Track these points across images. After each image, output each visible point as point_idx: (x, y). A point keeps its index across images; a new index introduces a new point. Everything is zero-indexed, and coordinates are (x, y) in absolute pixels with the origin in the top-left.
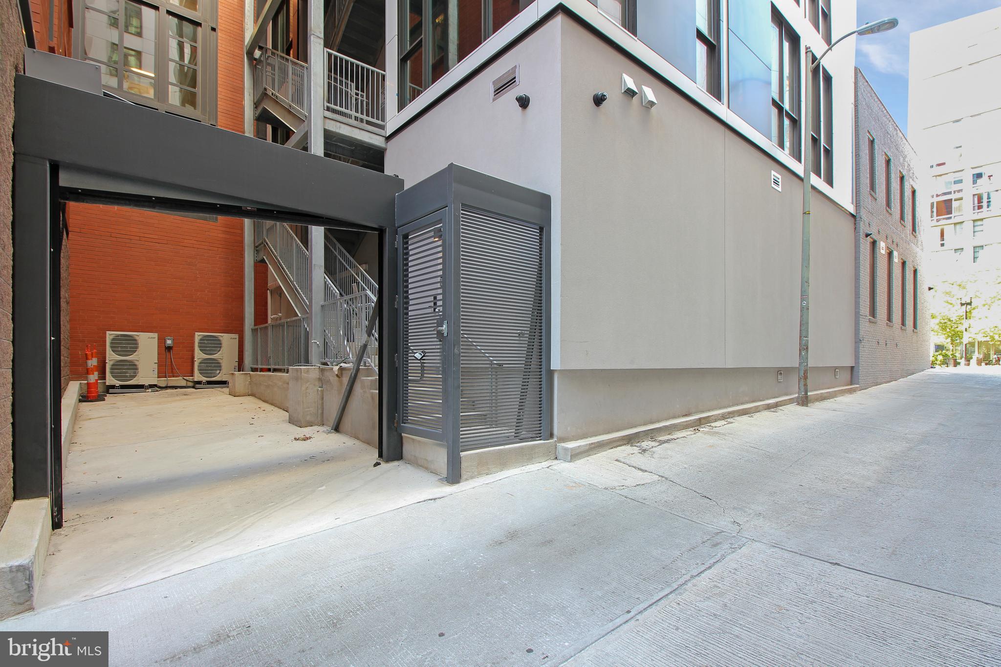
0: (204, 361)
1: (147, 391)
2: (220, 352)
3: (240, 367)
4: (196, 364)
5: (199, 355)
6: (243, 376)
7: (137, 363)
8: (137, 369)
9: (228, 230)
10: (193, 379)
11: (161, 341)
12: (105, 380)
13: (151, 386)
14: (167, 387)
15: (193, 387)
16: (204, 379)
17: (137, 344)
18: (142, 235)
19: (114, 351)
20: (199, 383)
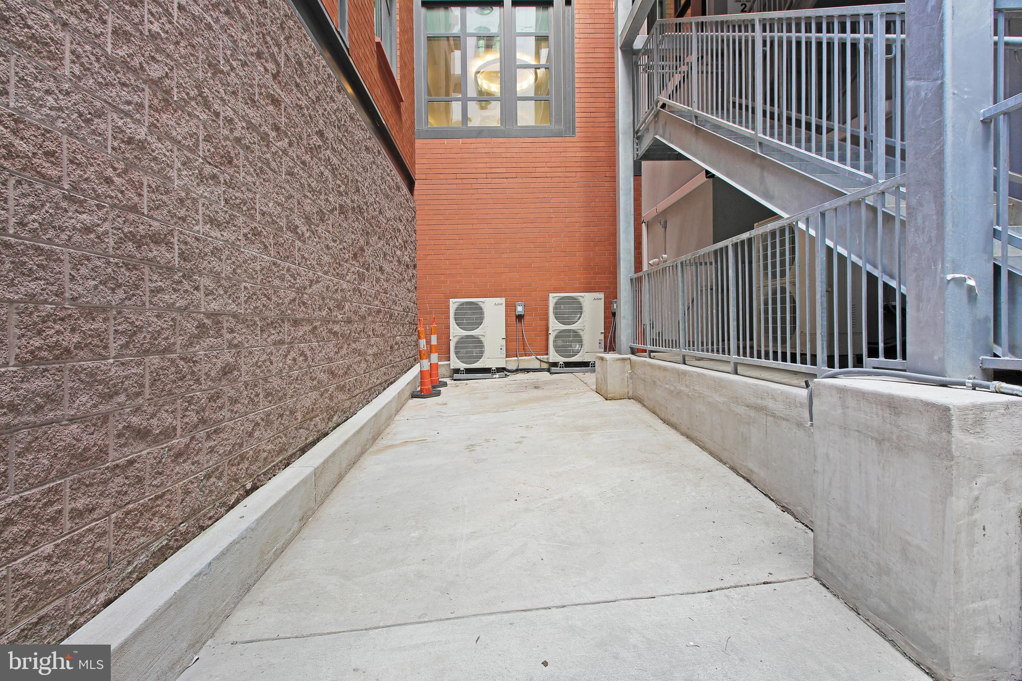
0: (560, 335)
1: (494, 376)
2: (581, 320)
3: (610, 345)
4: (551, 338)
5: (555, 326)
6: (619, 363)
7: (482, 339)
8: (483, 347)
9: (588, 144)
10: (548, 359)
11: (510, 307)
12: (449, 361)
13: (500, 370)
14: (518, 371)
15: (548, 370)
16: (561, 360)
17: (482, 313)
18: (489, 170)
19: (458, 324)
20: (555, 364)
